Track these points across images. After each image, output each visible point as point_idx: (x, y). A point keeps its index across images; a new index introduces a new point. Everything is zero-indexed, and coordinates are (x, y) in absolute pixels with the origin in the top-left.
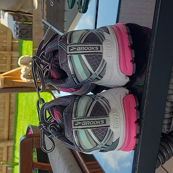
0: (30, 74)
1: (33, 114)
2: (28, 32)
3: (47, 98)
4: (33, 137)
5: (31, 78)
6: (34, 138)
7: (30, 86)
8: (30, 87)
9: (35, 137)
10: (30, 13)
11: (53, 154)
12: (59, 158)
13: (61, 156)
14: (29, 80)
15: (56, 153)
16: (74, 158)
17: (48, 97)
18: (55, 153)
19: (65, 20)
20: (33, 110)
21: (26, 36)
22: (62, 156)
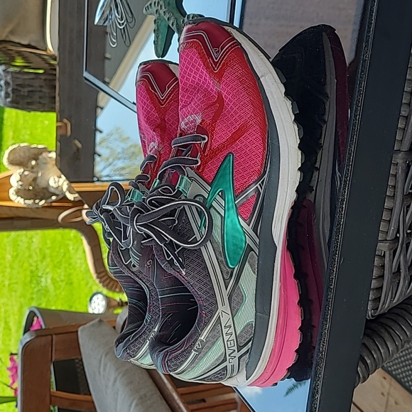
0: (31, 188)
1: (31, 282)
2: (32, 91)
3: (68, 242)
4: (52, 335)
5: (33, 196)
6: (54, 336)
7: (32, 215)
8: (32, 218)
9: (55, 334)
10: (33, 44)
11: (99, 373)
12: (115, 381)
13: (121, 375)
14: (30, 202)
15: (107, 370)
16: (151, 381)
17: (70, 240)
18: (104, 370)
19: (108, 55)
20: (32, 272)
21: (29, 101)
22: (124, 375)
